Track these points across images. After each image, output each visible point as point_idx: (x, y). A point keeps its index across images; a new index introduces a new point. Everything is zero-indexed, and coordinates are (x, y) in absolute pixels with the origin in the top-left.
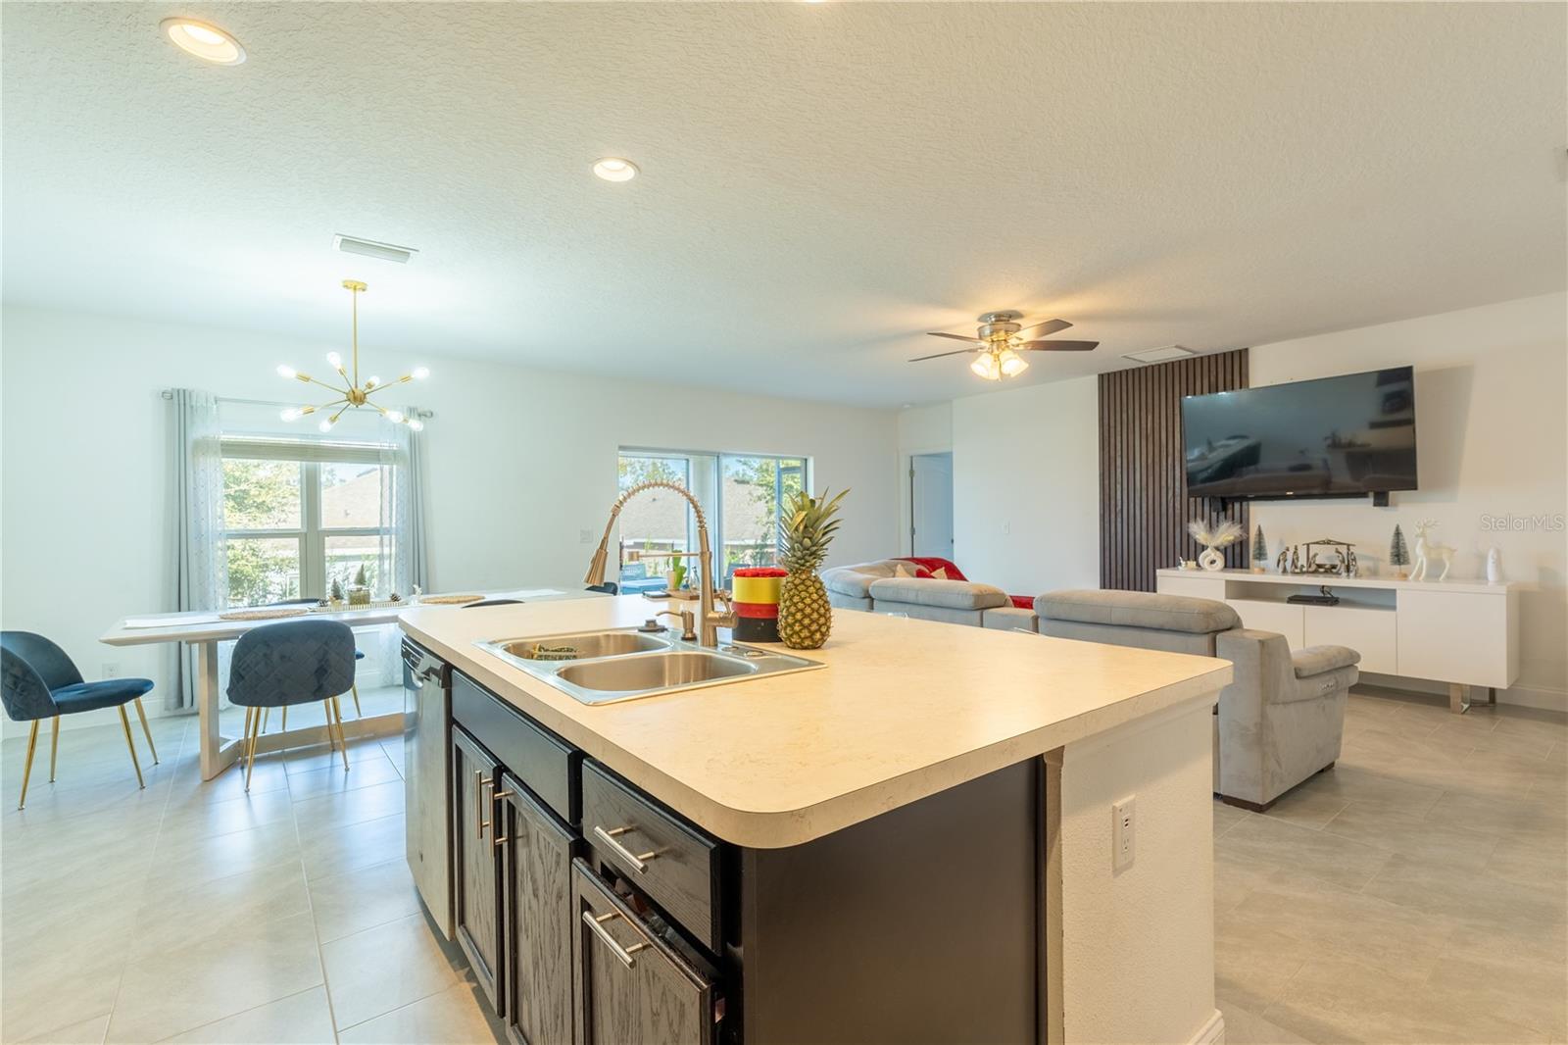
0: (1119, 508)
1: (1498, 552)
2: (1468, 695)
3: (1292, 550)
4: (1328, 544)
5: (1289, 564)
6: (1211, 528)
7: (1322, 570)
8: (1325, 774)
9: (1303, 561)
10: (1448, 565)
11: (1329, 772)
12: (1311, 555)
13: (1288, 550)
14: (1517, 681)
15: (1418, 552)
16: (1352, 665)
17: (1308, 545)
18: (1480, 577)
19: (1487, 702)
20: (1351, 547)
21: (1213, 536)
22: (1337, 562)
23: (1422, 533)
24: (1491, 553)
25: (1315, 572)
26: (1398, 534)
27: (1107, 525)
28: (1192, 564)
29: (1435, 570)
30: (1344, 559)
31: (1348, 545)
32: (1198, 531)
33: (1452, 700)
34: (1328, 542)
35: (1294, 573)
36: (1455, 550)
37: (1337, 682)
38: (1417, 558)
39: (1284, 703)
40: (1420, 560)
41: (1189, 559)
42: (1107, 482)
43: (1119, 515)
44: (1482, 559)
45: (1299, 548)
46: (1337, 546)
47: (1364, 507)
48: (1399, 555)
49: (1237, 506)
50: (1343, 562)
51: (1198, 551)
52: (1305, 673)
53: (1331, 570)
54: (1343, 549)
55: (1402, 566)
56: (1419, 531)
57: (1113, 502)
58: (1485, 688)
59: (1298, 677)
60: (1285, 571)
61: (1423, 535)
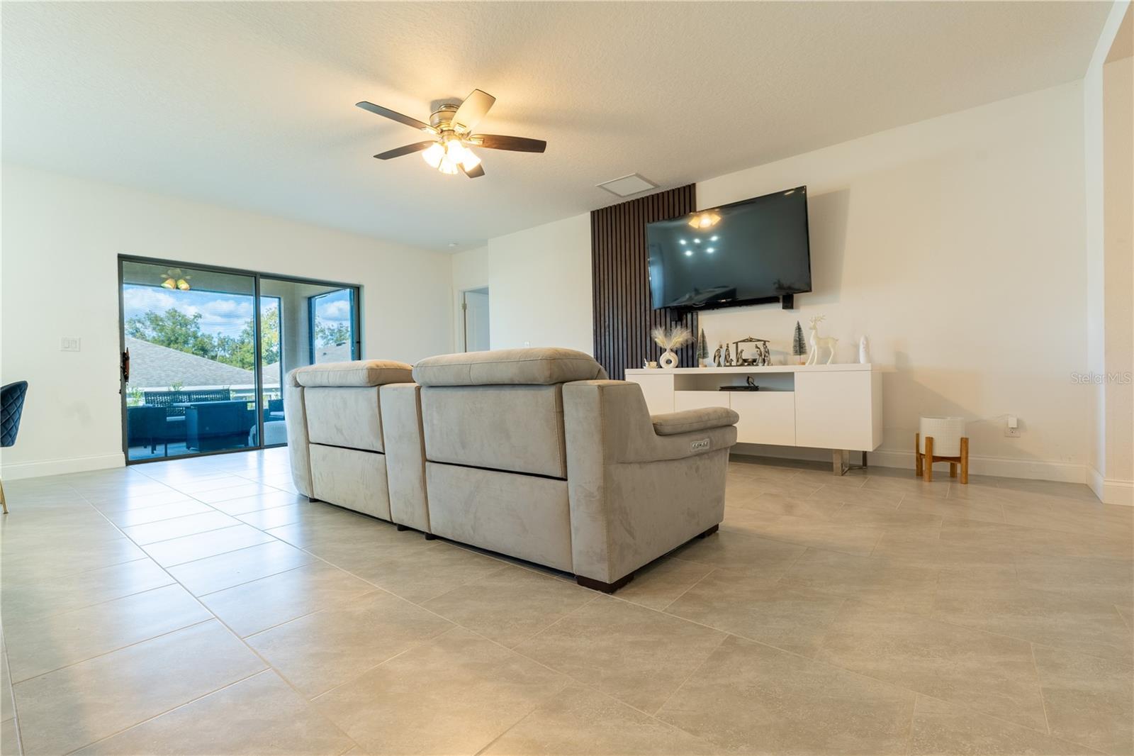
0: (607, 323)
1: (866, 339)
2: (848, 461)
3: (725, 348)
4: (751, 341)
5: (722, 360)
6: (668, 333)
7: (746, 364)
8: (706, 539)
9: (733, 356)
10: (832, 350)
11: (712, 537)
12: (739, 351)
13: (721, 347)
14: (880, 446)
15: (810, 341)
16: (730, 425)
17: (737, 343)
18: (856, 361)
19: (861, 464)
20: (767, 343)
21: (670, 339)
22: (758, 357)
23: (814, 326)
24: (862, 340)
25: (742, 365)
26: (799, 329)
27: (599, 338)
28: (654, 364)
29: (825, 356)
30: (761, 353)
31: (765, 342)
32: (659, 336)
33: (834, 465)
34: (751, 340)
35: (725, 366)
36: (837, 340)
37: (711, 442)
38: (811, 346)
39: (642, 463)
40: (813, 349)
41: (651, 361)
42: (598, 302)
43: (607, 330)
44: (857, 347)
45: (729, 346)
46: (756, 343)
47: (775, 310)
48: (800, 348)
49: (689, 316)
50: (761, 355)
51: (659, 353)
52: (667, 430)
53: (753, 362)
54: (760, 344)
55: (802, 356)
56: (812, 324)
57: (602, 318)
58: (859, 452)
59: (658, 433)
60: (719, 365)
61: (814, 328)
